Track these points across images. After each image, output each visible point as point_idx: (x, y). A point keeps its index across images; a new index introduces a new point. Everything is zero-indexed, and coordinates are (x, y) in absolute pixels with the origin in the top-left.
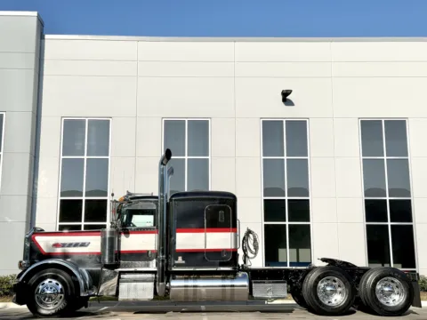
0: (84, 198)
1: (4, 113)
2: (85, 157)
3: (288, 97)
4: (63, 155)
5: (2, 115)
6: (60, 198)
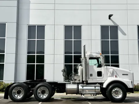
0: (36, 55)
1: (6, 23)
2: (36, 39)
3: (111, 18)
4: (28, 39)
5: (6, 24)
6: (27, 55)
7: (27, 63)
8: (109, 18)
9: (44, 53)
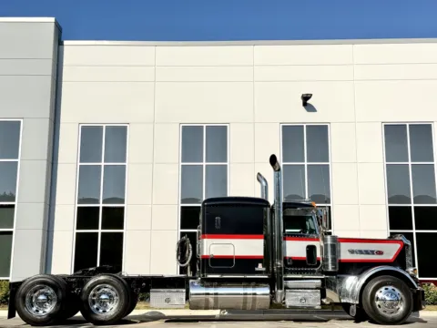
0: (101, 205)
1: (22, 120)
2: (103, 164)
3: (309, 102)
4: (81, 161)
5: (19, 122)
6: (77, 205)
7: (77, 228)
8: (305, 104)
9: (122, 201)
